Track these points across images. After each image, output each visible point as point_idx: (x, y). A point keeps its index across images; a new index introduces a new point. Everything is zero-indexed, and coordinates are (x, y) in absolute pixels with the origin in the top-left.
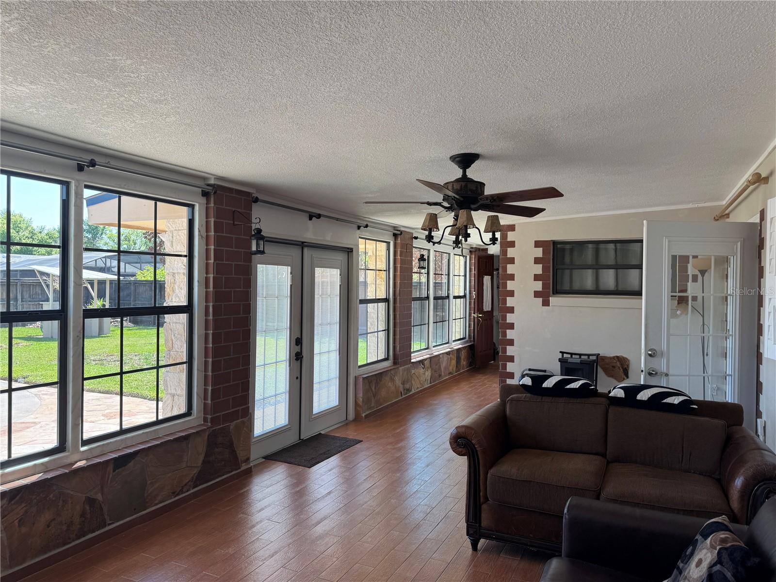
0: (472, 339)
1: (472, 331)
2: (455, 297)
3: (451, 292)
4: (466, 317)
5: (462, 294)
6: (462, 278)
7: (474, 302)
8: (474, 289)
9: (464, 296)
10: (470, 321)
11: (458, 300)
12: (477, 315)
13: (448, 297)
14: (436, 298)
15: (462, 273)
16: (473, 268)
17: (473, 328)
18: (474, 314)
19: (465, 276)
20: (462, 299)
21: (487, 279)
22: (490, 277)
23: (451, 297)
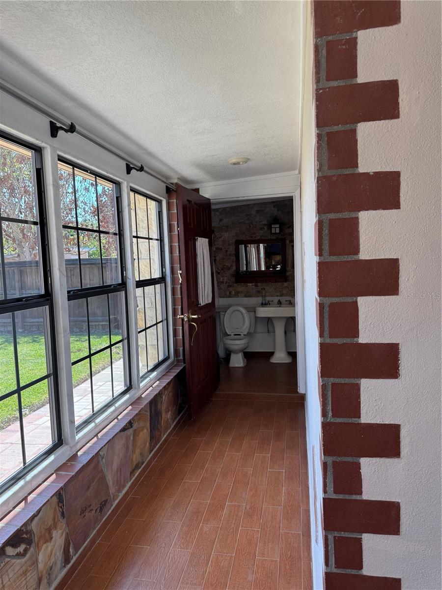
0: (181, 358)
1: (180, 343)
2: (141, 284)
3: (129, 273)
4: (167, 319)
5: (156, 275)
6: (155, 244)
7: (181, 287)
8: (180, 264)
9: (162, 280)
10: (175, 324)
11: (149, 289)
12: (188, 317)
13: (123, 285)
14: (73, 295)
15: (155, 234)
16: (176, 223)
17: (181, 337)
18: (182, 314)
19: (161, 240)
20: (158, 286)
21: (202, 245)
22: (207, 240)
23: (131, 284)
